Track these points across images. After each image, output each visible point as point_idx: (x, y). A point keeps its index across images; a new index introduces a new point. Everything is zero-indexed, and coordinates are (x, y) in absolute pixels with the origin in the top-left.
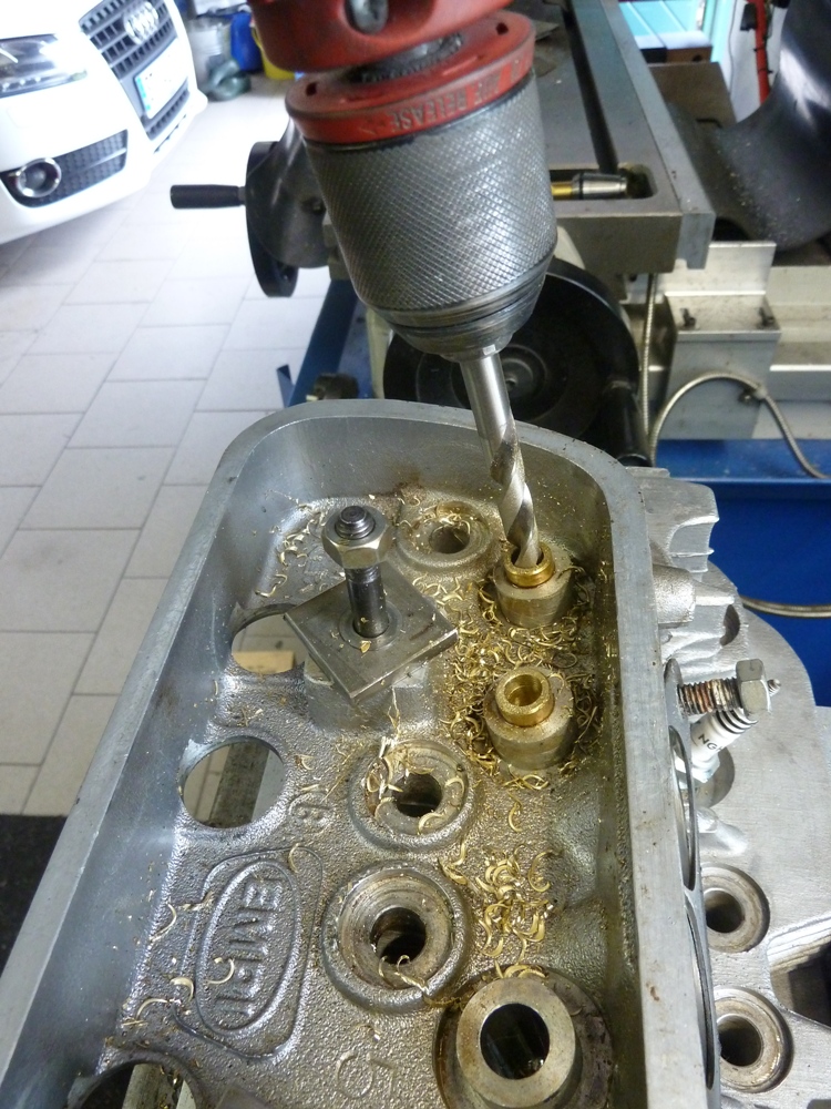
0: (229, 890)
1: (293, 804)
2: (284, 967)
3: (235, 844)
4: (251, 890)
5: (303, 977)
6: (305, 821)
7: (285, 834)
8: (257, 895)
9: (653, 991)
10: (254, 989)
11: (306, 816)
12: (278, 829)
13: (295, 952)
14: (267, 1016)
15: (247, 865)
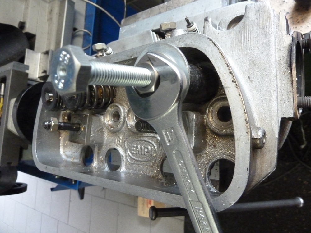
0: (133, 157)
1: (117, 145)
2: (145, 141)
3: (124, 157)
4: (132, 151)
5: (147, 137)
6: (121, 142)
7: (123, 146)
8: (133, 150)
9: (131, 56)
10: (149, 147)
11: (120, 141)
12: (122, 148)
13: (143, 139)
14: (153, 143)
15: (129, 154)
